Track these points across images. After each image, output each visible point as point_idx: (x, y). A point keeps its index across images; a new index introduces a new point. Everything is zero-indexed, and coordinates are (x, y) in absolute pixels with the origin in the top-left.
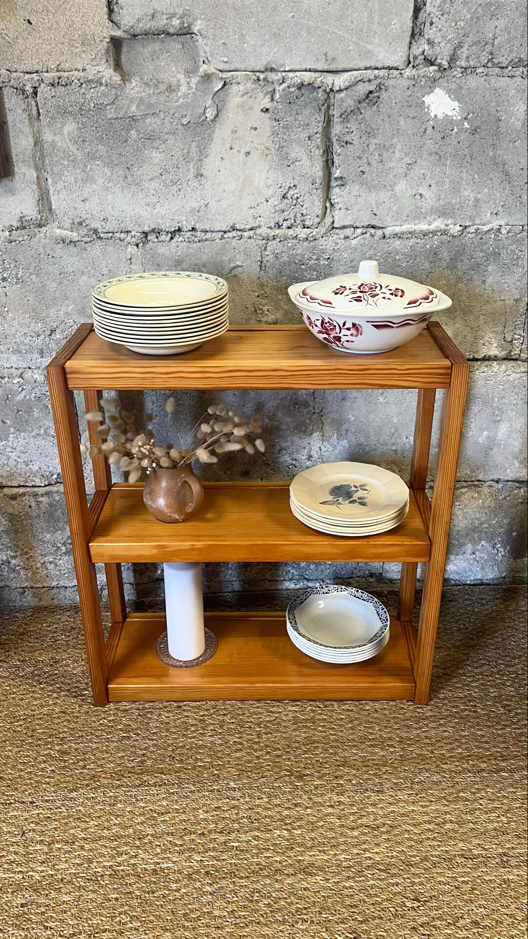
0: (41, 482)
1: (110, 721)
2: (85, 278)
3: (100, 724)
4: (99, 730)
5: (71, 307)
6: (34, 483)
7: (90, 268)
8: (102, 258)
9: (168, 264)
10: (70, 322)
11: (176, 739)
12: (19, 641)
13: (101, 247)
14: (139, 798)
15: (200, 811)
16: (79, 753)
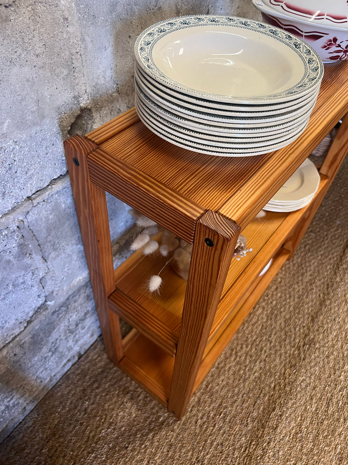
0: (20, 328)
1: (202, 418)
2: (15, 70)
3: (200, 426)
4: (206, 430)
5: (6, 124)
6: (14, 335)
7: (19, 51)
8: (32, 28)
9: (103, 11)
10: (10, 145)
11: (244, 386)
12: (62, 440)
13: (29, 9)
14: (281, 438)
15: (308, 407)
16: (219, 456)
